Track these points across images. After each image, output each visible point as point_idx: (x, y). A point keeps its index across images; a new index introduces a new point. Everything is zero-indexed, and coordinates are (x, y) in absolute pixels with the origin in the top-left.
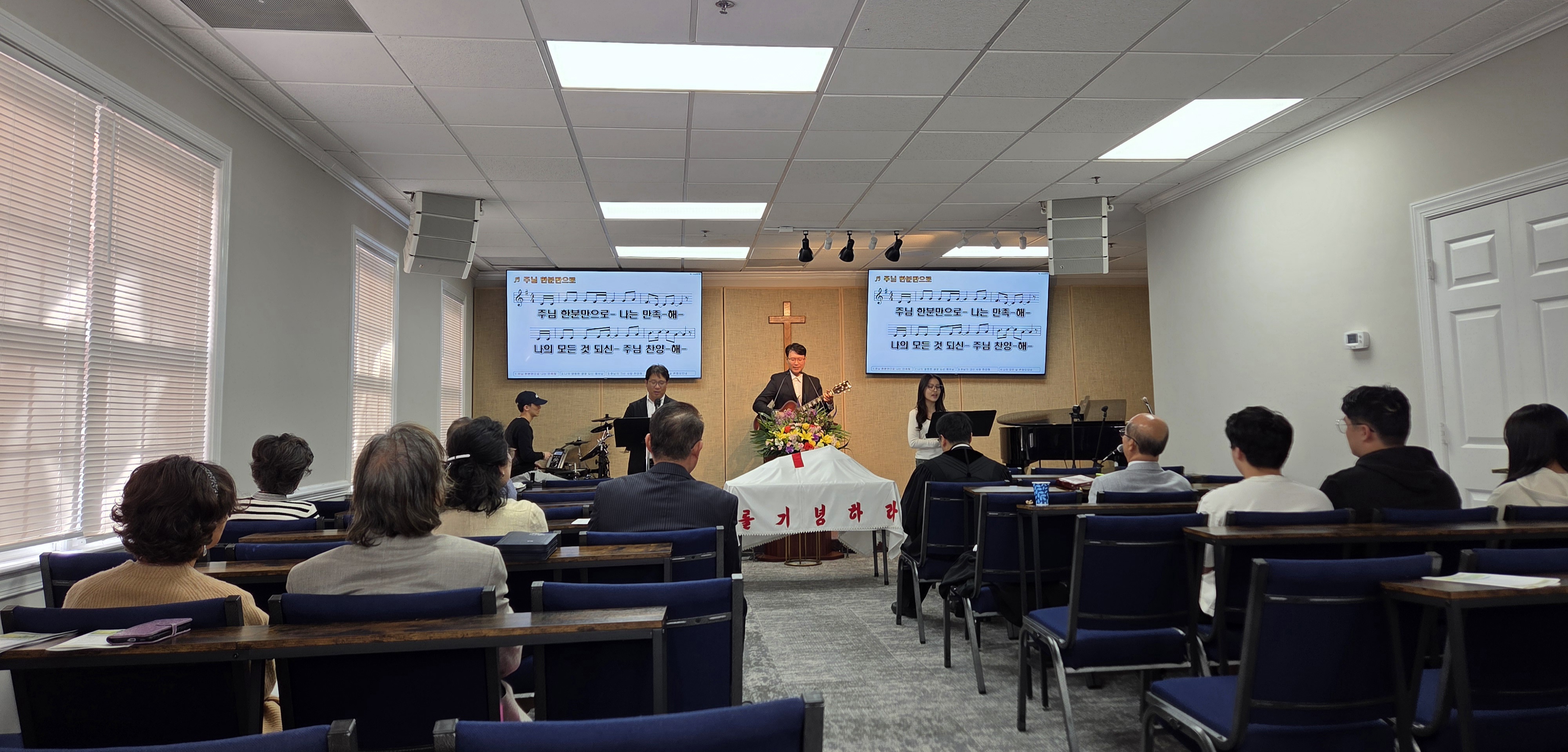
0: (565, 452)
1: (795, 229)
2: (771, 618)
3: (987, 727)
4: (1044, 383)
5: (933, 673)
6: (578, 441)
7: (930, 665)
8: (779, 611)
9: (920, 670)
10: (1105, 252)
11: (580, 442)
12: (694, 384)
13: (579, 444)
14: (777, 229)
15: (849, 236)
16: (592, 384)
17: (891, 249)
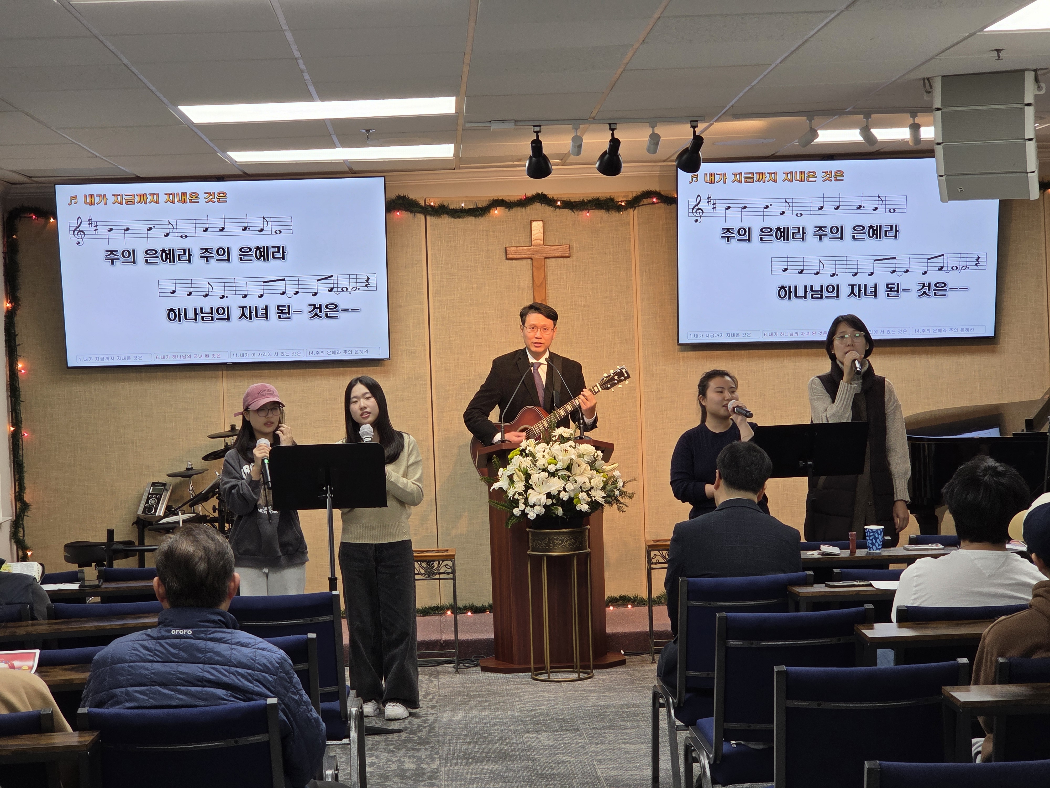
0: (166, 488)
1: (518, 124)
2: (465, 779)
4: (994, 351)
6: (188, 469)
8: (477, 767)
10: (1032, 164)
11: (191, 472)
12: (378, 369)
13: (190, 476)
14: (487, 124)
15: (613, 130)
16: (209, 373)
17: (685, 151)
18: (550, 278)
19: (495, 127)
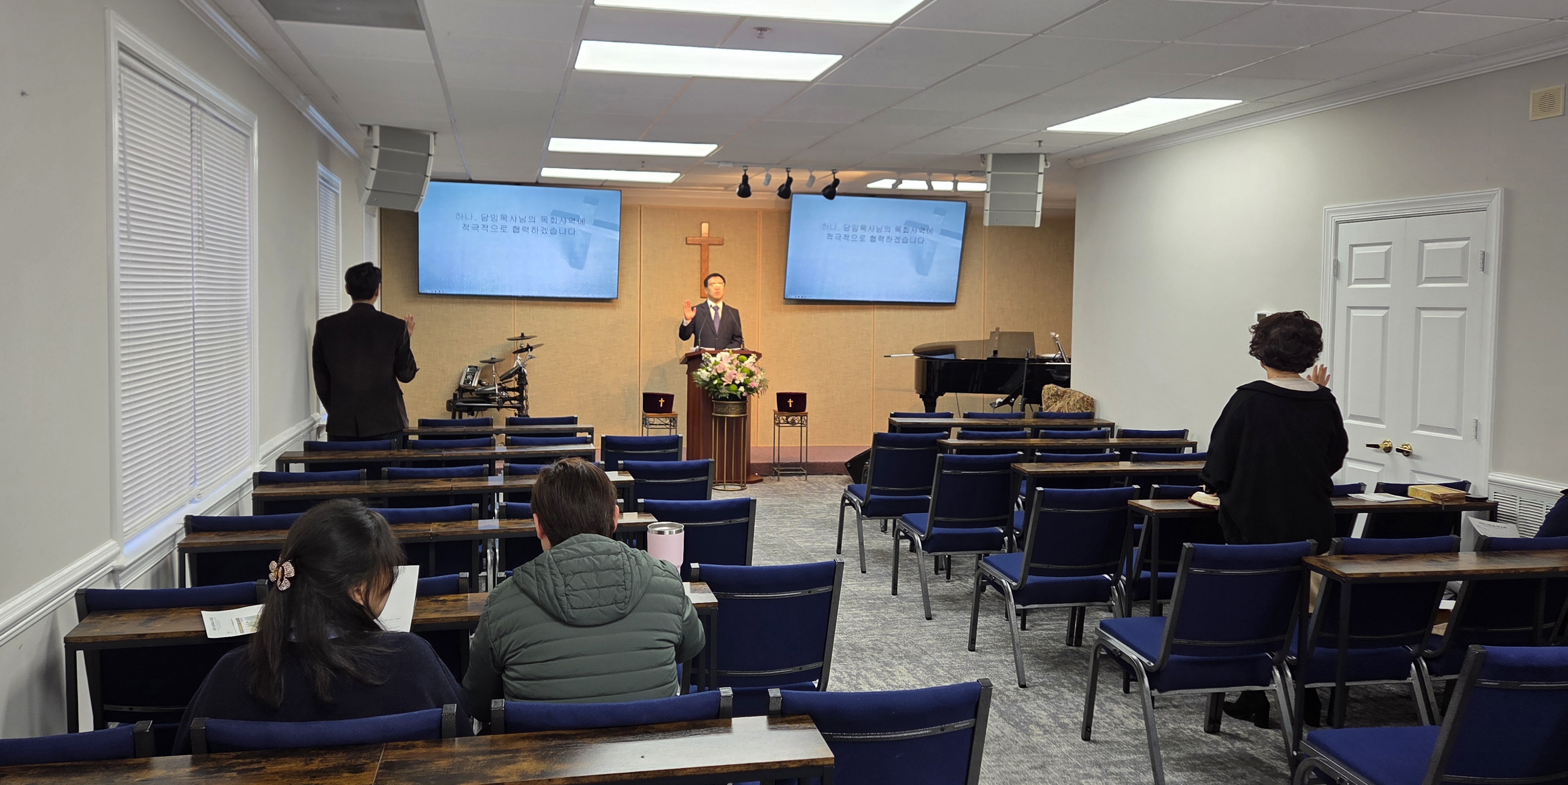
0: (478, 369)
1: (736, 166)
3: (946, 650)
4: (954, 311)
5: (886, 602)
6: (492, 359)
7: (881, 594)
9: (874, 599)
10: (1039, 206)
11: (494, 360)
12: (609, 304)
13: (494, 363)
14: (717, 164)
15: (788, 172)
16: (506, 301)
17: (828, 187)
18: (710, 256)
19: (721, 165)
